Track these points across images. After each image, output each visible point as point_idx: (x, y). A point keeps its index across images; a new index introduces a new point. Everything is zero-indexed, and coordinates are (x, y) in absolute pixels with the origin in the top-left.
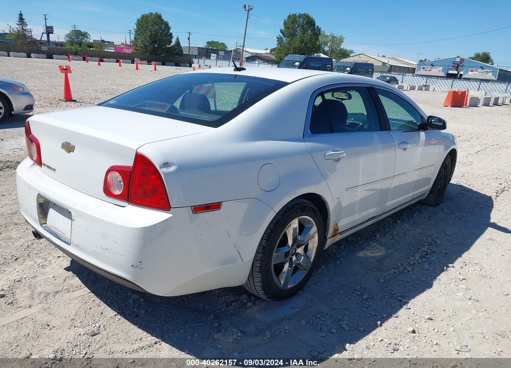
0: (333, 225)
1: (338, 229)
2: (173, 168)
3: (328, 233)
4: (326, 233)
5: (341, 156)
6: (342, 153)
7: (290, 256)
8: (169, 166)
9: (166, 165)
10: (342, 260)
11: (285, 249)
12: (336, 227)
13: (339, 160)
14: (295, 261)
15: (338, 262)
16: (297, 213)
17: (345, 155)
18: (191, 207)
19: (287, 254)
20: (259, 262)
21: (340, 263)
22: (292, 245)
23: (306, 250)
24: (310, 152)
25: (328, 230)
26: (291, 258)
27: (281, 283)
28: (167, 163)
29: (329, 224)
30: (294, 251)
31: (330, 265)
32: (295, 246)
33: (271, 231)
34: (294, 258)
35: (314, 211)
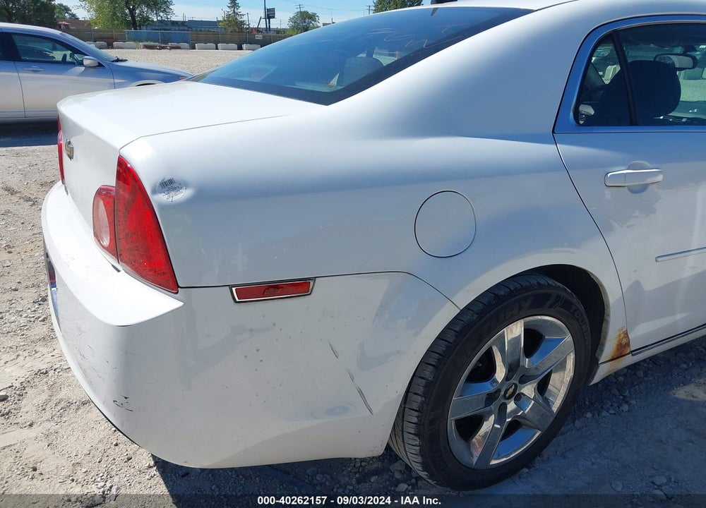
0: (617, 335)
1: (628, 344)
2: (182, 195)
3: (602, 351)
4: (598, 351)
5: (649, 181)
6: (652, 173)
7: (501, 400)
8: (174, 189)
9: (168, 185)
10: (633, 402)
11: (487, 387)
12: (625, 341)
13: (644, 188)
14: (512, 412)
15: (625, 407)
16: (520, 309)
17: (660, 178)
18: (231, 287)
19: (491, 398)
20: (416, 414)
21: (629, 411)
22: (507, 378)
23: (542, 387)
24: (565, 167)
25: (603, 345)
26: (504, 406)
27: (472, 455)
28: (171, 182)
29: (606, 333)
30: (511, 390)
31: (604, 413)
32: (515, 380)
33: (447, 347)
34: (511, 406)
35: (567, 305)
